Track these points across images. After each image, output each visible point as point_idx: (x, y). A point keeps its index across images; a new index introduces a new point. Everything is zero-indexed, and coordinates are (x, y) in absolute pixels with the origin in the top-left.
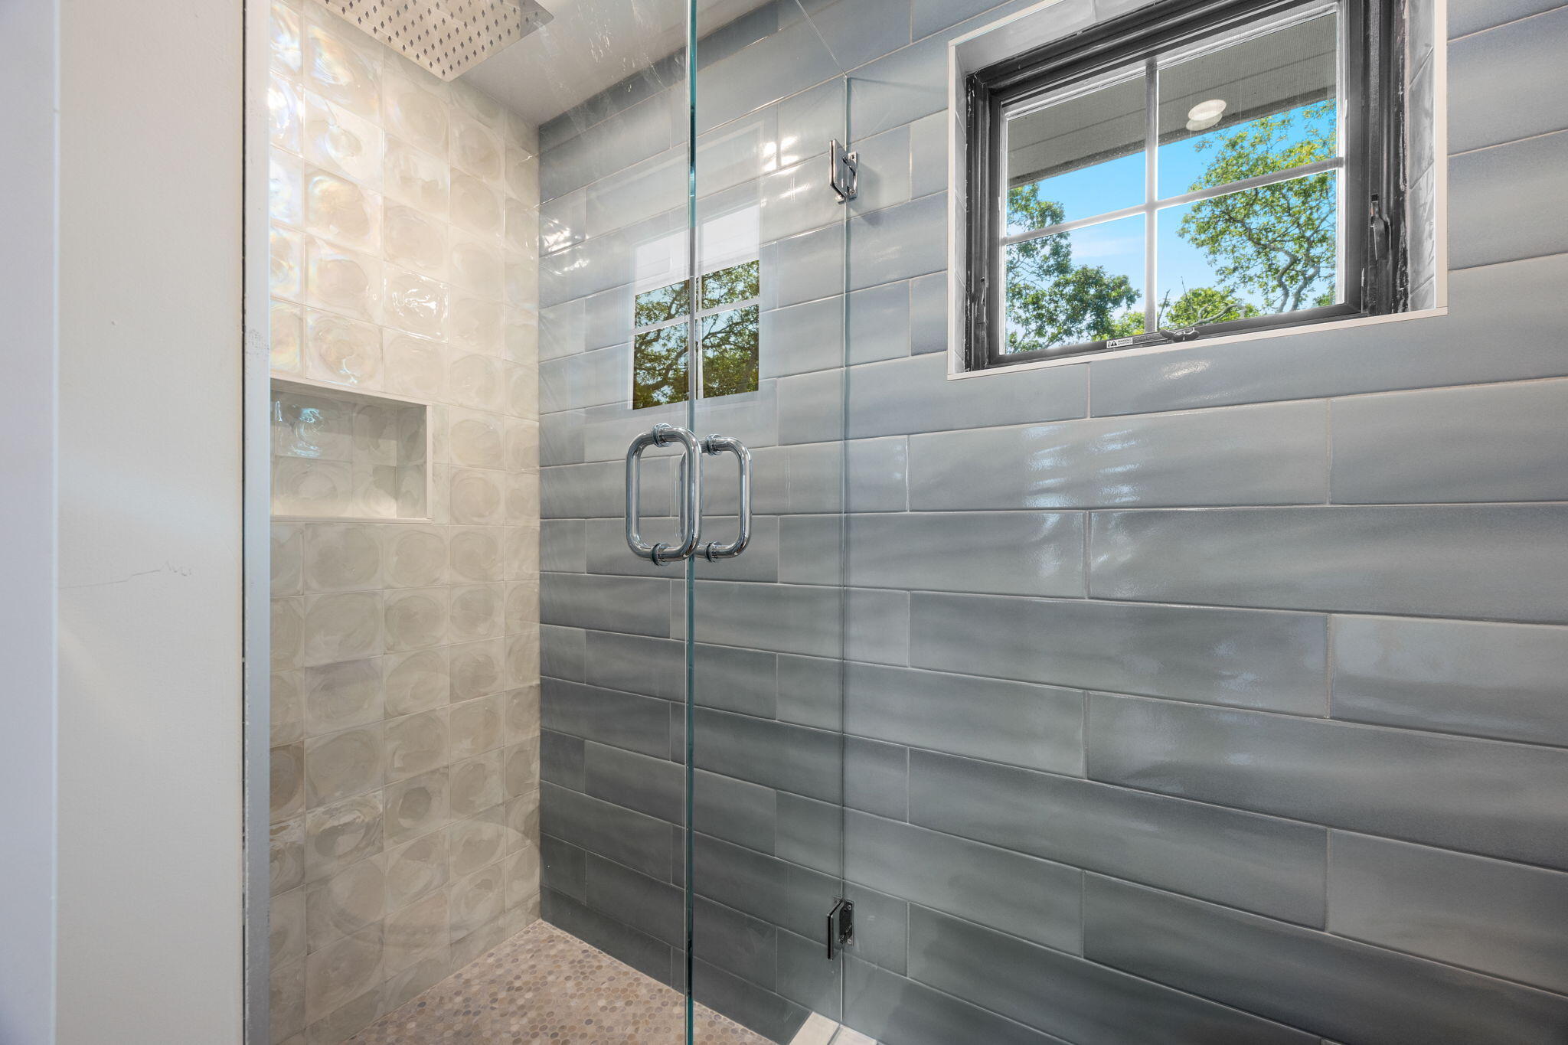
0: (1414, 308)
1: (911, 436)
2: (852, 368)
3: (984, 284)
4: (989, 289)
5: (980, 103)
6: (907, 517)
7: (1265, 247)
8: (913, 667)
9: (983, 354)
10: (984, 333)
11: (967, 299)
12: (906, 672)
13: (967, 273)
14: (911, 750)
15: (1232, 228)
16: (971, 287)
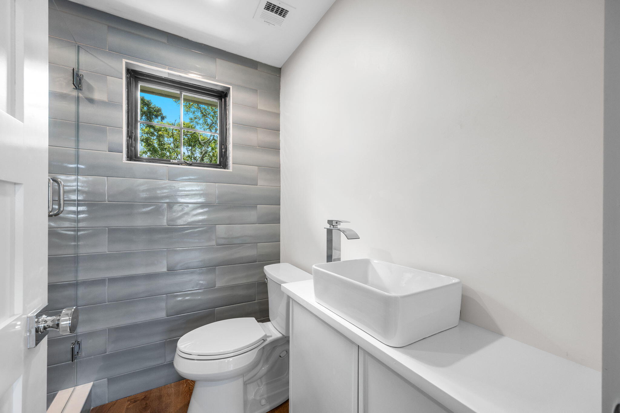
0: (229, 169)
1: (108, 177)
2: (80, 150)
3: (133, 134)
4: (135, 135)
5: (132, 79)
6: (106, 204)
7: (204, 115)
8: (109, 252)
9: (133, 155)
10: (133, 149)
11: (127, 137)
12: (107, 254)
13: (128, 129)
14: (108, 279)
15: (194, 105)
16: (129, 134)
